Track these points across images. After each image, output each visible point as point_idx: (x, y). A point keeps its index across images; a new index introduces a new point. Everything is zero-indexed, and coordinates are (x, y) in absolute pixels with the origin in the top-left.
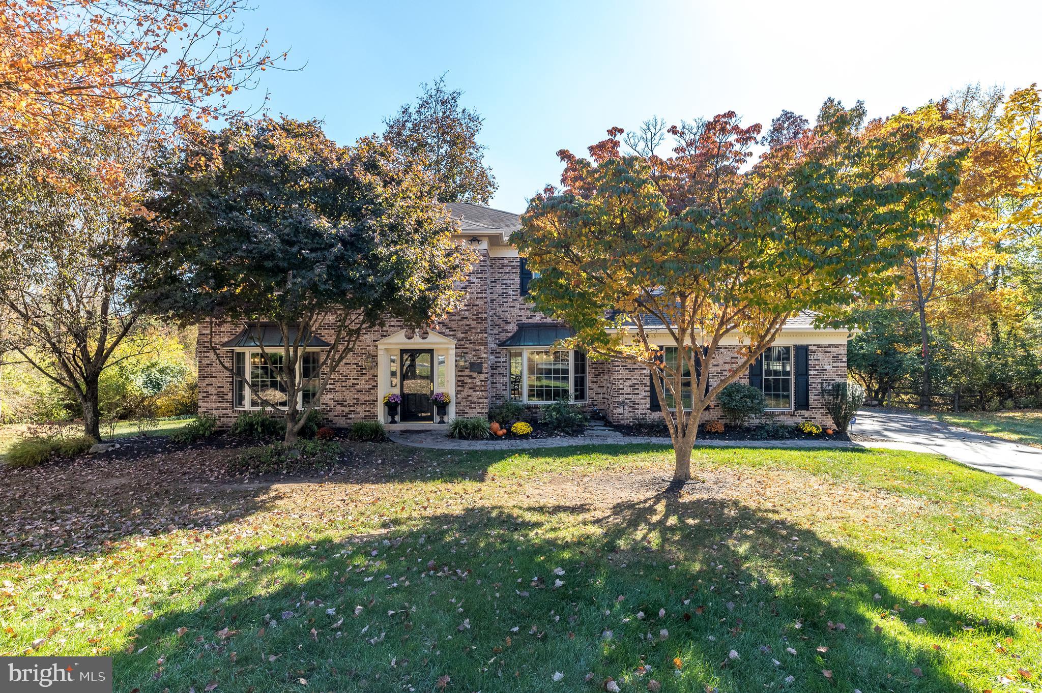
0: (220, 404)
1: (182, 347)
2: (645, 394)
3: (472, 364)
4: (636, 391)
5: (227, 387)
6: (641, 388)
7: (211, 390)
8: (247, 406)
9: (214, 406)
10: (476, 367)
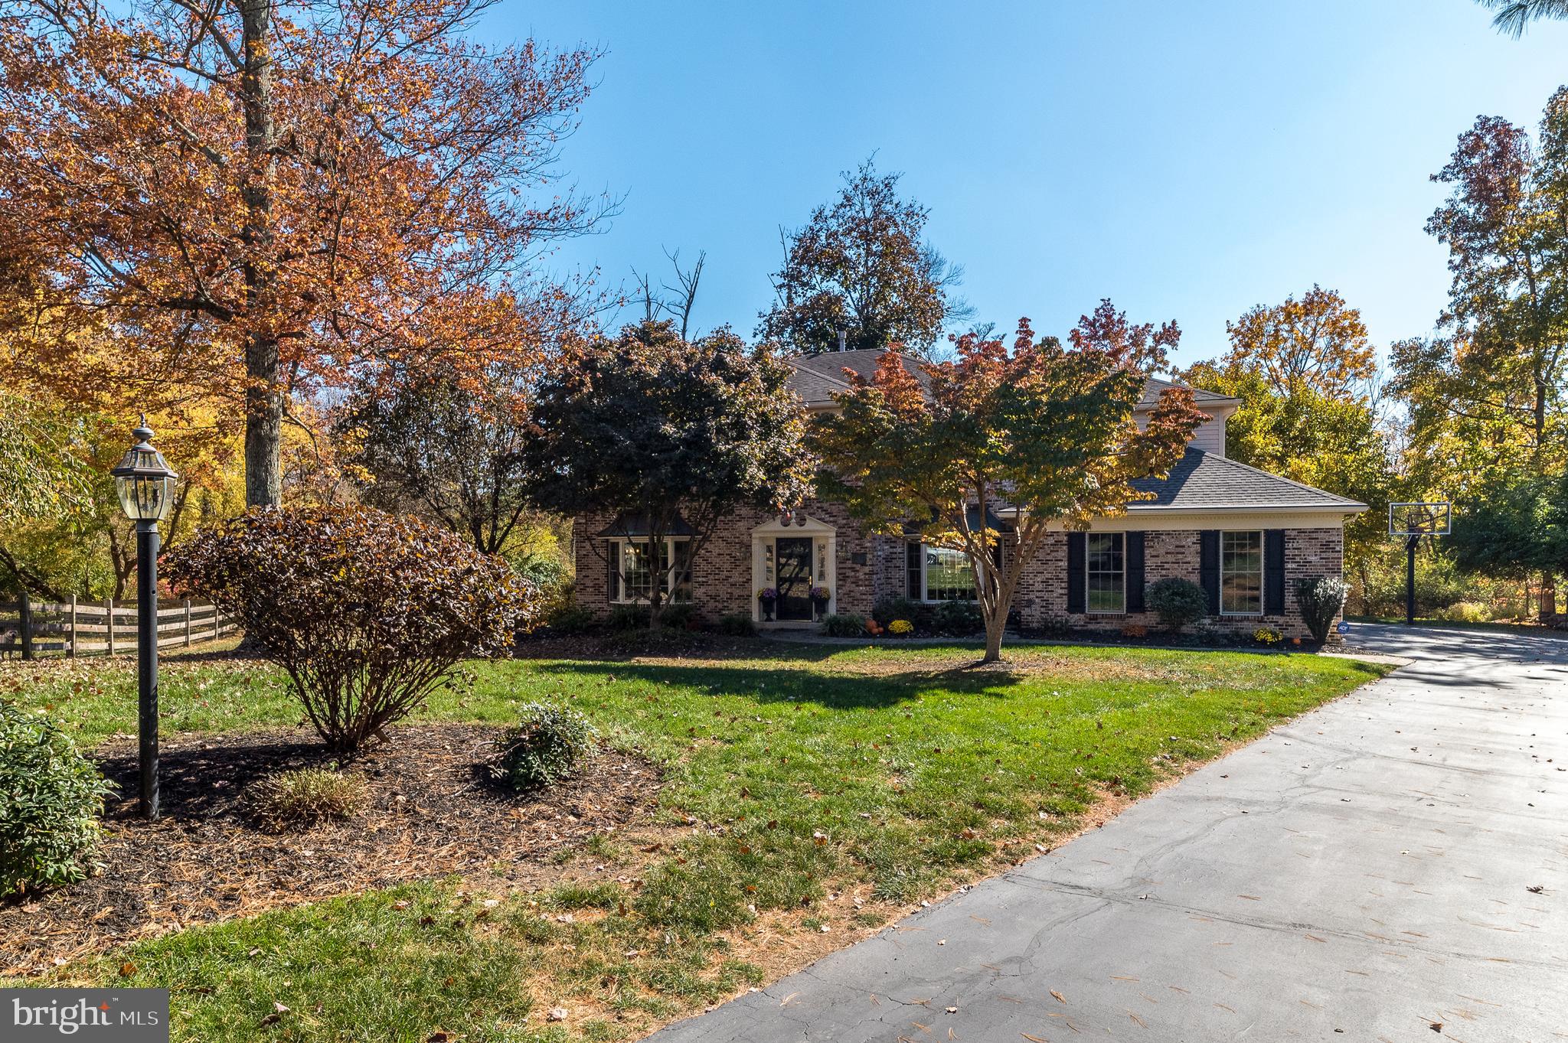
0: (596, 598)
1: (555, 538)
2: (1060, 591)
3: (854, 555)
4: (1050, 588)
5: (603, 579)
6: (1056, 585)
7: (589, 583)
8: (622, 599)
9: (592, 599)
10: (859, 558)
